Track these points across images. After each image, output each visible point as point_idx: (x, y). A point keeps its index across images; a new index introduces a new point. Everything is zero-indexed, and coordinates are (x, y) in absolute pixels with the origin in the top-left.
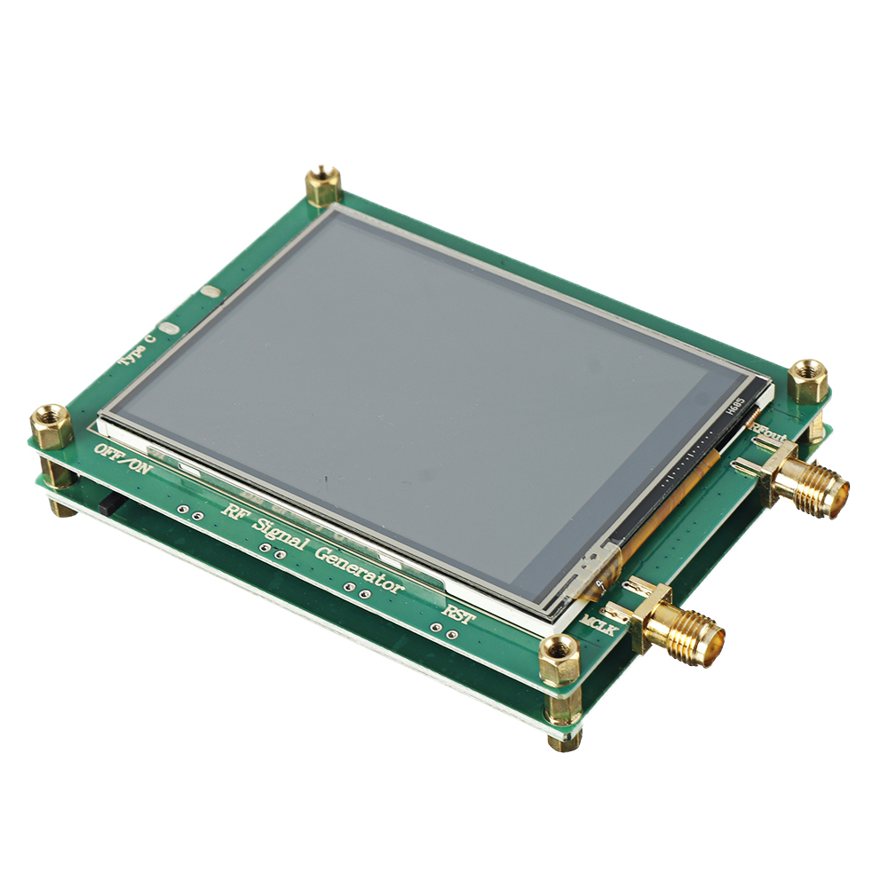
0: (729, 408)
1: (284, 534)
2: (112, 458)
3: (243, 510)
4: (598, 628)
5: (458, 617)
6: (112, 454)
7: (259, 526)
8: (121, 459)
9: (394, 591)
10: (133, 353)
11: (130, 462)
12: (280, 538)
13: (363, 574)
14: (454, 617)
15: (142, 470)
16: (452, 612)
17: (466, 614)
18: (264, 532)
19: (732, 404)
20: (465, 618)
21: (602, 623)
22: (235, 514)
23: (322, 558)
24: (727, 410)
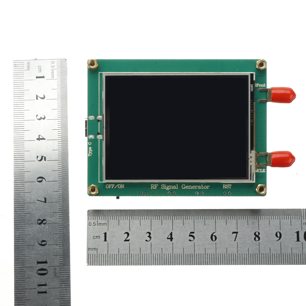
0: (251, 89)
1: (170, 186)
2: (112, 188)
3: (155, 185)
4: (261, 172)
5: (227, 187)
6: (111, 186)
7: (163, 188)
8: (115, 186)
9: (208, 188)
10: (90, 151)
11: (118, 186)
12: (170, 188)
13: (197, 187)
14: (226, 188)
15: (122, 187)
16: (225, 186)
17: (229, 185)
18: (165, 188)
19: (251, 88)
20: (229, 186)
21: (261, 170)
22: (154, 187)
23: (184, 188)
24: (251, 90)
